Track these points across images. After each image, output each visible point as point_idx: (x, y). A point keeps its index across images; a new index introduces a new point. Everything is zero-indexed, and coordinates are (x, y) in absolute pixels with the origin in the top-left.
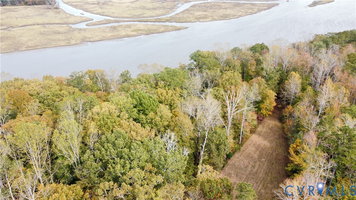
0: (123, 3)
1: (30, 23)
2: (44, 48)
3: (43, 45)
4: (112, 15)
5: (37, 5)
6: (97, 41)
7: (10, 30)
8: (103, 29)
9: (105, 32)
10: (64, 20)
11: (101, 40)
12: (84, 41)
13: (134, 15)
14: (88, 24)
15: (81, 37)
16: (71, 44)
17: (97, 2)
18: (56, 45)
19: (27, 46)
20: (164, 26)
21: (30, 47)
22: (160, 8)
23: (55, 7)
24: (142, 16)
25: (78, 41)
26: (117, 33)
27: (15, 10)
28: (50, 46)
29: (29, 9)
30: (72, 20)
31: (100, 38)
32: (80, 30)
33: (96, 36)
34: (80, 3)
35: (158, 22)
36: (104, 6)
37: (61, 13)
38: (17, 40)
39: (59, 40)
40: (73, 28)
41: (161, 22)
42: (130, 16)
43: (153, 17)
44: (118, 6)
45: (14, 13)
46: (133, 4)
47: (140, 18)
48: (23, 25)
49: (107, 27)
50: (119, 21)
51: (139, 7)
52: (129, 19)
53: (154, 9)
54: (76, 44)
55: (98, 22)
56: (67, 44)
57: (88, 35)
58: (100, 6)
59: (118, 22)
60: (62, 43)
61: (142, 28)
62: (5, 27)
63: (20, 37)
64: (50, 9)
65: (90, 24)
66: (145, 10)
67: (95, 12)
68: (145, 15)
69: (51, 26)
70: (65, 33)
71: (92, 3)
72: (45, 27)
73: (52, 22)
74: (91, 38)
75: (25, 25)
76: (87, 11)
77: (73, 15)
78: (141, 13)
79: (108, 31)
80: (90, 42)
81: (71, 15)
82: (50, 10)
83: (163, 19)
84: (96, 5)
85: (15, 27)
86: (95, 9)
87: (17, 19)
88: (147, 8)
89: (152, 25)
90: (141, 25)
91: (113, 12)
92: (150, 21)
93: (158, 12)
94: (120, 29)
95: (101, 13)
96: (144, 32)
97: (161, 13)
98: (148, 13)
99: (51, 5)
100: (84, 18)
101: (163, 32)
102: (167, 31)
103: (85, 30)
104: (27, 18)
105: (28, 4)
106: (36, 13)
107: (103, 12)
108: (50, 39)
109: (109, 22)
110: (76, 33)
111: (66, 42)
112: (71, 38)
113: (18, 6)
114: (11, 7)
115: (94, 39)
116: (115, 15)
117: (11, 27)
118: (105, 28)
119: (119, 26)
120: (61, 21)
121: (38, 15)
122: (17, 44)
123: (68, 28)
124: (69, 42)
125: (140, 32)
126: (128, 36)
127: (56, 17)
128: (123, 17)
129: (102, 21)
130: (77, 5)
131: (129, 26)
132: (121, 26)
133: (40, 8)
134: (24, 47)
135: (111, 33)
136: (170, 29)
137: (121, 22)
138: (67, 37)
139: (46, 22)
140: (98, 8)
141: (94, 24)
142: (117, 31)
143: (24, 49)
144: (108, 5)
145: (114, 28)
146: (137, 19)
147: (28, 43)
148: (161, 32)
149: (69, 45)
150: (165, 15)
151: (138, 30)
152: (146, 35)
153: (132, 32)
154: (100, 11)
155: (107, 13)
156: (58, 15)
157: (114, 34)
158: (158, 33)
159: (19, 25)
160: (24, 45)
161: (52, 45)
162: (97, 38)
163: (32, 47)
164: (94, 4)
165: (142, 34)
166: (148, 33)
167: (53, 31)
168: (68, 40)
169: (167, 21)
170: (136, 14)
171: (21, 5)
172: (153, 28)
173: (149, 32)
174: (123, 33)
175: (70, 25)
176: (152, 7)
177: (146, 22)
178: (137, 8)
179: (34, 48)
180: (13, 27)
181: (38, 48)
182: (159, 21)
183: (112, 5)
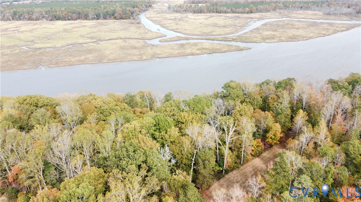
0: (198, 19)
1: (114, 37)
2: (121, 61)
3: (121, 58)
4: (184, 32)
5: (123, 19)
6: (165, 58)
7: (98, 43)
8: (173, 46)
9: (173, 49)
10: (142, 36)
11: (168, 57)
12: (154, 56)
13: (204, 32)
14: (161, 40)
15: (152, 53)
16: (142, 59)
17: (174, 18)
18: (131, 60)
19: (108, 59)
20: (228, 45)
21: (110, 60)
22: (231, 25)
23: (137, 21)
24: (211, 34)
25: (149, 57)
26: (184, 51)
27: (105, 24)
28: (126, 60)
29: (116, 23)
30: (148, 36)
31: (168, 55)
32: (153, 46)
33: (165, 53)
34: (159, 18)
35: (224, 41)
36: (180, 22)
37: (141, 28)
38: (101, 53)
39: (134, 55)
40: (148, 44)
41: (227, 41)
42: (200, 33)
43: (220, 35)
44: (192, 23)
45: (104, 27)
46: (206, 21)
47: (208, 36)
48: (109, 39)
49: (176, 44)
50: (189, 38)
51: (211, 24)
52: (198, 37)
53: (224, 27)
54: (147, 59)
55: (170, 38)
56: (139, 60)
57: (158, 51)
58: (176, 22)
59: (187, 39)
60: (136, 58)
61: (207, 47)
62: (95, 40)
63: (105, 50)
64: (133, 23)
65: (162, 40)
66: (215, 27)
67: (170, 28)
68: (214, 33)
69: (130, 41)
70: (140, 48)
71: (169, 18)
72: (125, 42)
73: (132, 37)
74: (160, 54)
75: (111, 39)
76: (163, 27)
77: (151, 31)
78: (211, 31)
79: (176, 48)
80: (159, 58)
81: (149, 30)
82: (133, 25)
83: (229, 38)
84: (173, 21)
85: (103, 40)
86: (170, 25)
87: (105, 33)
88: (218, 26)
89: (217, 44)
90: (207, 44)
91: (185, 28)
92: (217, 39)
93: (227, 30)
94: (187, 47)
95: (175, 29)
96: (208, 51)
97: (230, 31)
98: (218, 31)
99: (134, 20)
100: (159, 34)
101: (225, 52)
102: (229, 51)
103: (157, 46)
104: (113, 32)
105: (116, 18)
106: (121, 28)
107: (177, 29)
108: (127, 53)
109: (179, 39)
110: (149, 48)
111: (139, 57)
112: (144, 54)
113: (108, 20)
114: (103, 21)
115: (162, 55)
116: (187, 32)
117: (100, 40)
118: (174, 45)
119: (187, 43)
120: (139, 37)
121: (122, 30)
122: (101, 56)
123: (144, 43)
124: (141, 57)
125: (204, 51)
126: (193, 54)
127: (136, 32)
128: (193, 35)
129: (174, 38)
130: (156, 21)
131: (196, 44)
132: (189, 43)
133: (125, 22)
134: (106, 59)
135: (179, 50)
136: (233, 49)
137: (190, 39)
138: (141, 52)
139: (127, 36)
140: (174, 24)
141: (166, 41)
142: (184, 49)
143: (106, 61)
144: (183, 21)
145: (182, 45)
146: (205, 37)
147: (109, 56)
148: (223, 52)
149: (141, 60)
150: (233, 34)
151: (203, 48)
152: (209, 54)
153: (197, 51)
154: (175, 27)
155: (181, 29)
156: (138, 30)
157: (180, 51)
158: (221, 53)
159: (106, 38)
160: (106, 58)
161: (127, 59)
162: (165, 55)
163: (112, 60)
164: (171, 19)
165: (206, 53)
166: (211, 52)
167: (131, 46)
168: (141, 55)
169: (233, 40)
170: (206, 32)
171: (111, 19)
172: (218, 47)
173: (213, 51)
174: (189, 51)
175: (146, 41)
176: (223, 24)
177: (213, 40)
178: (209, 25)
179: (113, 61)
180: (101, 41)
181: (116, 61)
182: (226, 40)
183: (187, 22)
